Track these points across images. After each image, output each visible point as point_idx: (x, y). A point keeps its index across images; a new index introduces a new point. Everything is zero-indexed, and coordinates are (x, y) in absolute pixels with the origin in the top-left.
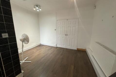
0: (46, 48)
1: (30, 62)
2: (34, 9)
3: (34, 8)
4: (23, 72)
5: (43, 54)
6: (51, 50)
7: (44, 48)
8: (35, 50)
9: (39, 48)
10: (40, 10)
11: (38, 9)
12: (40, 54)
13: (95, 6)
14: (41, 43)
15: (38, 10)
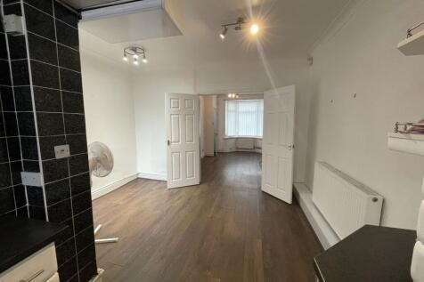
0: (160, 188)
1: (114, 242)
2: (125, 59)
3: (125, 55)
4: (101, 273)
5: (155, 210)
6: (181, 197)
7: (152, 190)
8: (119, 200)
9: (135, 190)
10: (145, 61)
11: (136, 60)
12: (142, 212)
13: (311, 59)
14: (138, 174)
15: (136, 63)
